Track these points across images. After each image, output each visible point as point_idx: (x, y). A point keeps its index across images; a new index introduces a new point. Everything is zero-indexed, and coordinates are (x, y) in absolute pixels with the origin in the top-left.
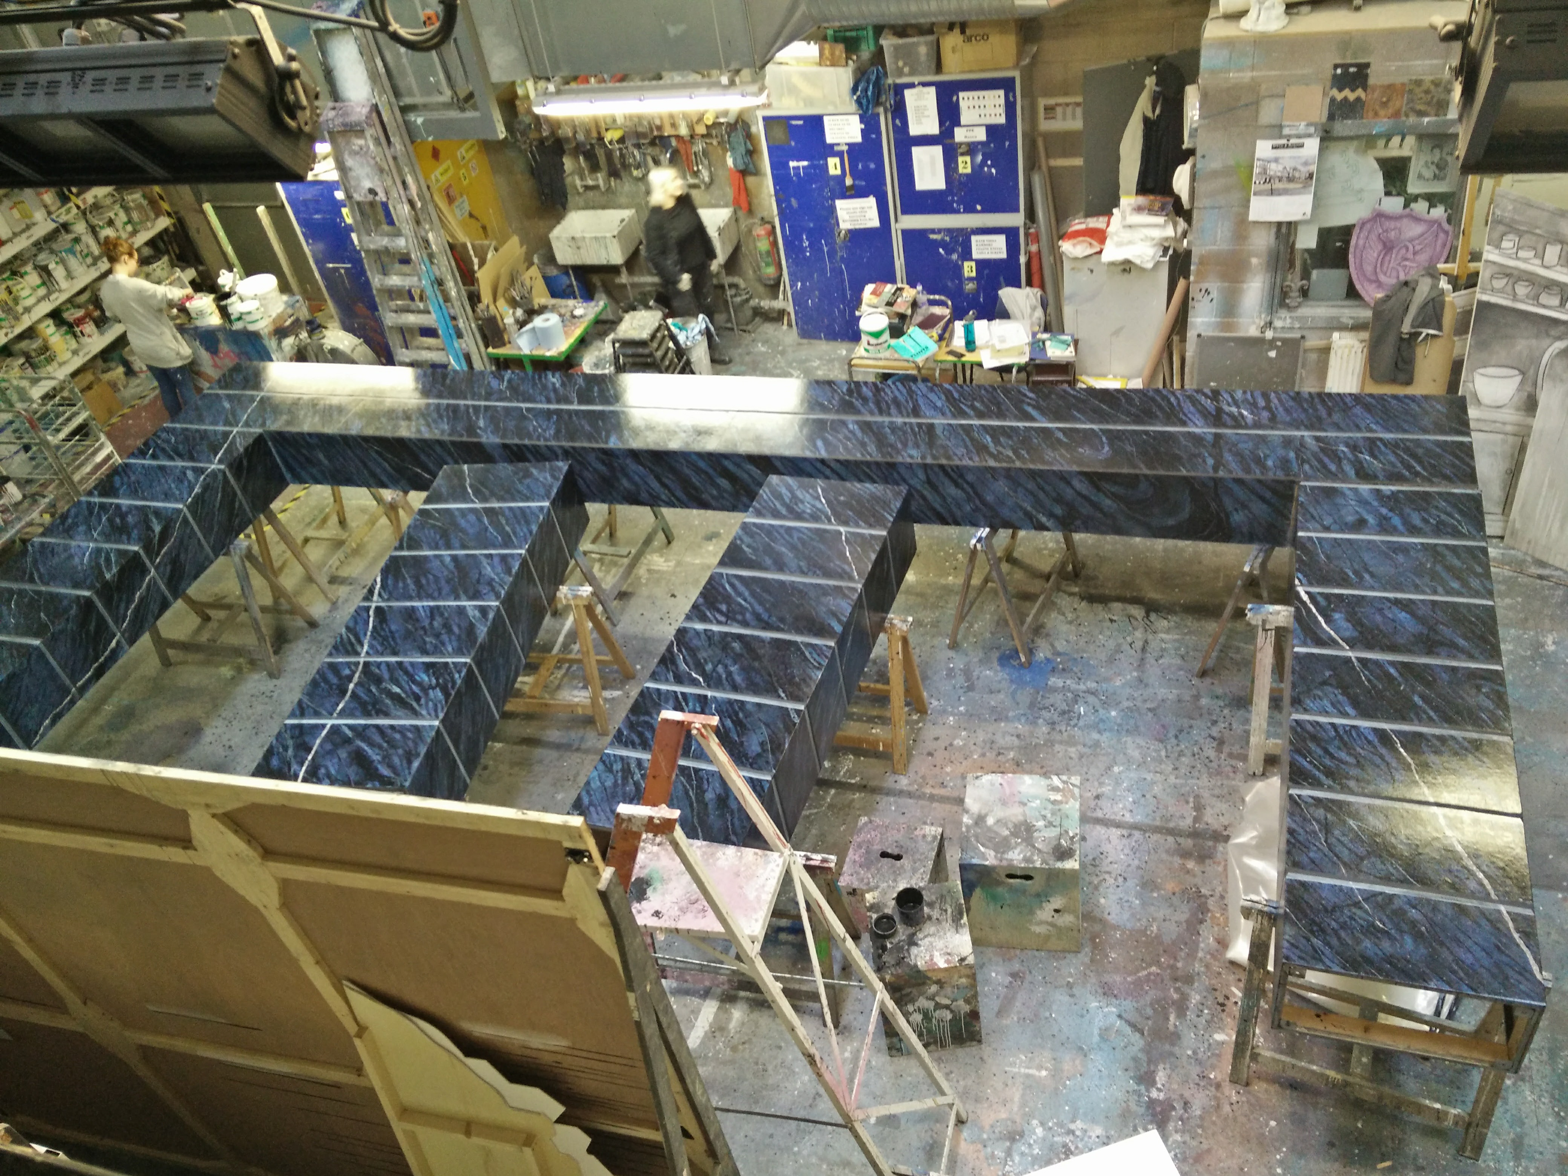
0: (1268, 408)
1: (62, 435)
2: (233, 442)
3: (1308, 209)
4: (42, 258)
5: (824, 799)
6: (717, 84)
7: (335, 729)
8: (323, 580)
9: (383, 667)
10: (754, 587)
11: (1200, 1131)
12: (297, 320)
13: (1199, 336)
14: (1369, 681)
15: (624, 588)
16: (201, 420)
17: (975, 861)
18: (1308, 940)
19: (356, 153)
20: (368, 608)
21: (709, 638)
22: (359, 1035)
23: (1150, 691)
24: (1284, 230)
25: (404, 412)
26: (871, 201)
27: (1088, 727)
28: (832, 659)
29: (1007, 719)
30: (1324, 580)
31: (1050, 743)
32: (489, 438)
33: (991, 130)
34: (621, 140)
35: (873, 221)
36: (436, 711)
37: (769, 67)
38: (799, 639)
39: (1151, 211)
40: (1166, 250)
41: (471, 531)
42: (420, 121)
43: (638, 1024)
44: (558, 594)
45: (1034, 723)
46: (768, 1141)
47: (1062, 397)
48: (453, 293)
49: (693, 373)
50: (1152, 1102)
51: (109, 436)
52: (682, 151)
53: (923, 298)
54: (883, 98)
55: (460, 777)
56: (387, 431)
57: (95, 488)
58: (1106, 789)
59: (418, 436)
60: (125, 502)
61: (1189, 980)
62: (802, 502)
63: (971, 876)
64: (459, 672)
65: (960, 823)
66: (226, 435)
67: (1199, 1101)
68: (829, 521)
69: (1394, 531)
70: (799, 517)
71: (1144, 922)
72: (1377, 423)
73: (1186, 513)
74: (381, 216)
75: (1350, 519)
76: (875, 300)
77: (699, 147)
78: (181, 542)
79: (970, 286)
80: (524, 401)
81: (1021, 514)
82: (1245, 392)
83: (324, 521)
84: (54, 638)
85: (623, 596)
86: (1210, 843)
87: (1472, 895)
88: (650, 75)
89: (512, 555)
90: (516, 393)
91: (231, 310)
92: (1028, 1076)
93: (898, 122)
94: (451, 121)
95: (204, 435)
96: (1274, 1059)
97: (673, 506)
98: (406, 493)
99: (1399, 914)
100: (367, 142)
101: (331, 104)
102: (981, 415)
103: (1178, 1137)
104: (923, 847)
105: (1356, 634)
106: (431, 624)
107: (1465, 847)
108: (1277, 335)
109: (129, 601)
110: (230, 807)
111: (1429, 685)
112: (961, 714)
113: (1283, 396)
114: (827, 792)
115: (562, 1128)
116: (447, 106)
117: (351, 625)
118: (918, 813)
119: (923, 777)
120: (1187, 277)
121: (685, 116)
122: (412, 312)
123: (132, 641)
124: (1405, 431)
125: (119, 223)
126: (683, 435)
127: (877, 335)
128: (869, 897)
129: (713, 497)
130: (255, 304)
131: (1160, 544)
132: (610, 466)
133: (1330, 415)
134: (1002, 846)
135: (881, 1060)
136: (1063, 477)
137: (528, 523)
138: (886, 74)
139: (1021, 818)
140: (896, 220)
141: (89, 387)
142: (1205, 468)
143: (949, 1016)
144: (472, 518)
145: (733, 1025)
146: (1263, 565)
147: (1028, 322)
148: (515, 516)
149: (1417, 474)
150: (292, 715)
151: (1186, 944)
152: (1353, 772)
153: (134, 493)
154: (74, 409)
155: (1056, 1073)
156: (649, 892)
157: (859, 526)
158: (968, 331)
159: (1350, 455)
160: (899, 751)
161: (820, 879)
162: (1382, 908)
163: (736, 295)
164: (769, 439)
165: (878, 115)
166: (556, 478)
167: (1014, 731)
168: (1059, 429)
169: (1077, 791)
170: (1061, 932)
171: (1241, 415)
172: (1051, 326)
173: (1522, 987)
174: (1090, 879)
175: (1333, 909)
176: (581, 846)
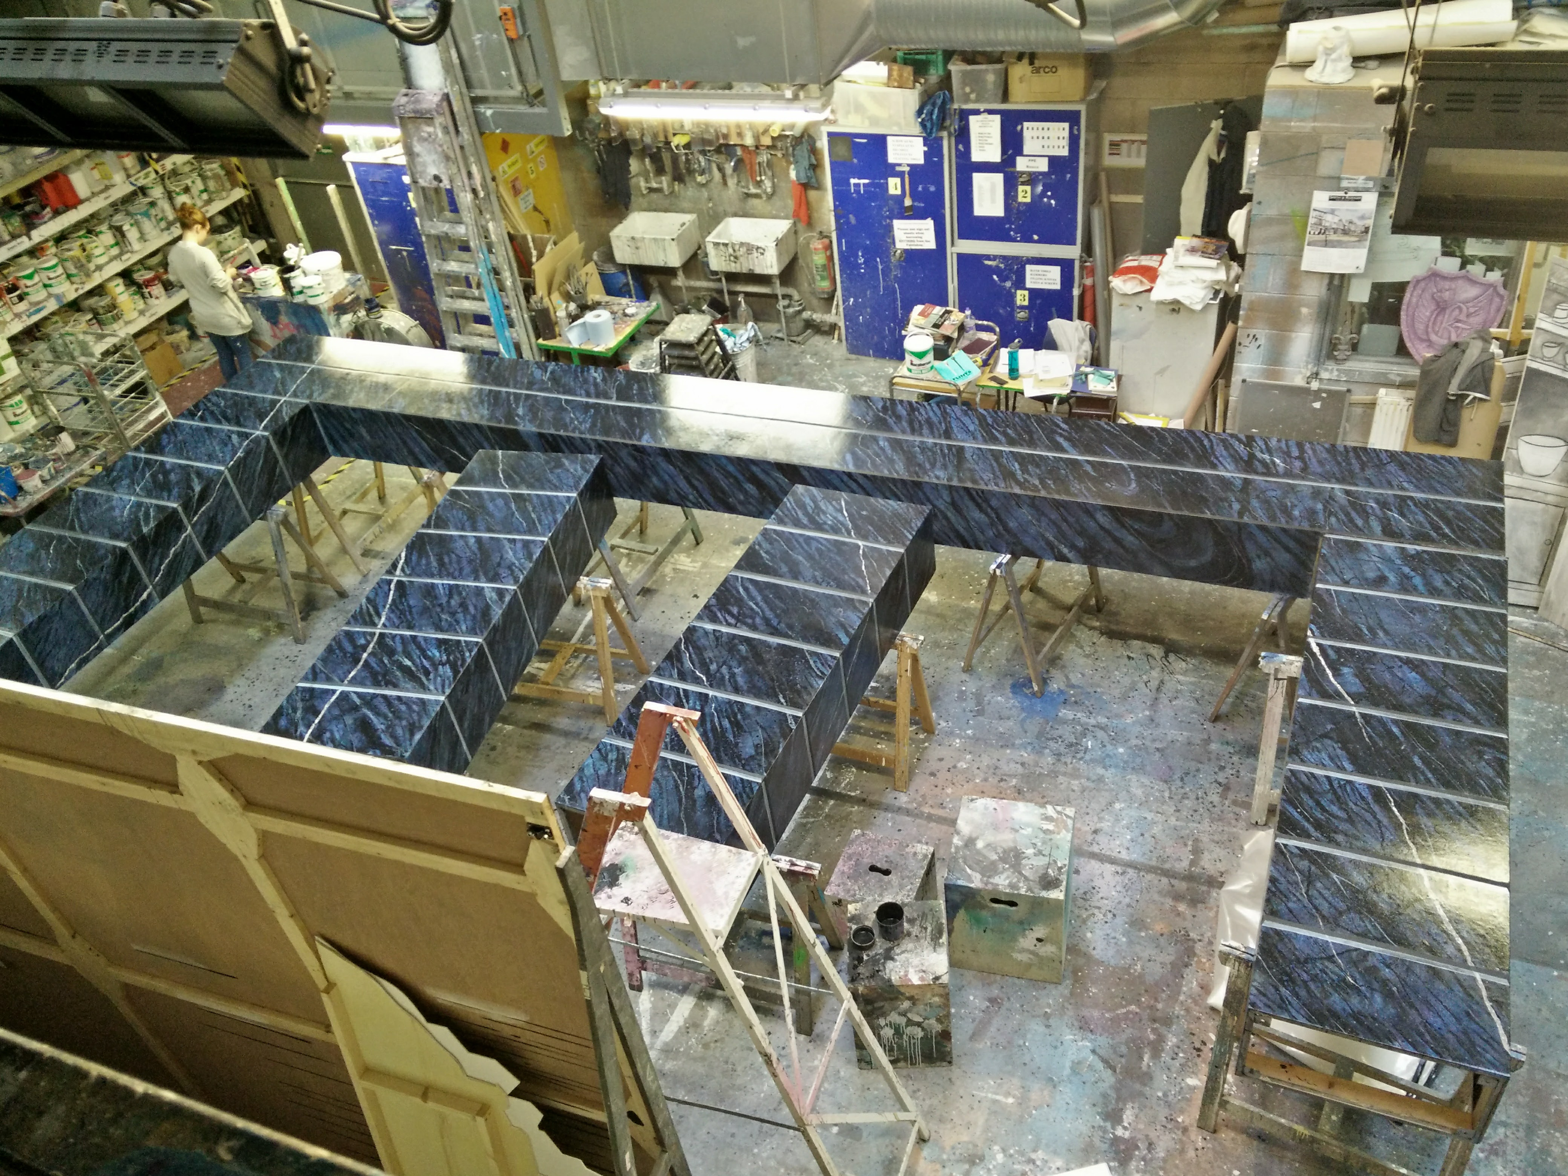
0: (1301, 458)
1: (118, 391)
2: (279, 411)
3: (1362, 263)
4: (118, 219)
5: (823, 808)
6: (781, 98)
7: (344, 696)
8: (357, 552)
9: (398, 639)
10: (767, 592)
11: (1161, 1173)
12: (357, 298)
13: (1244, 381)
14: (1370, 737)
15: (648, 585)
16: (251, 387)
17: (960, 882)
18: (1277, 989)
19: (426, 140)
20: (390, 582)
21: (717, 639)
22: (328, 991)
23: (1158, 732)
24: (1336, 282)
25: (447, 394)
26: (929, 223)
27: (1093, 761)
28: (836, 670)
29: (1013, 746)
30: (1336, 633)
31: (1054, 774)
32: (526, 427)
33: (1053, 161)
34: (687, 146)
35: (929, 242)
36: (443, 686)
37: (837, 83)
38: (805, 647)
39: (1204, 253)
40: (1217, 293)
41: (497, 515)
42: (489, 112)
43: (589, 1004)
44: (578, 584)
45: (1040, 753)
46: (729, 1140)
47: (1093, 430)
48: (508, 283)
49: (737, 379)
50: (1116, 1140)
51: (165, 396)
52: (747, 161)
53: (971, 322)
54: (948, 123)
55: (462, 753)
56: (428, 411)
57: (143, 443)
58: (1105, 825)
59: (458, 419)
60: (170, 460)
61: (1167, 1021)
62: (824, 513)
63: (957, 897)
64: (470, 651)
65: (950, 843)
66: (274, 403)
67: (1164, 1143)
68: (849, 534)
69: (1414, 590)
70: (819, 527)
71: (1128, 961)
72: (1410, 482)
73: (1207, 557)
74: (445, 203)
75: (1371, 575)
76: (922, 321)
77: (764, 157)
78: (219, 503)
79: (1022, 315)
80: (564, 393)
81: (1043, 543)
82: (1279, 441)
83: (364, 495)
84: (88, 585)
85: (646, 592)
86: (1204, 888)
87: (1449, 960)
88: (721, 84)
89: (533, 541)
90: (557, 383)
91: (293, 283)
92: (995, 1102)
93: (961, 147)
94: (520, 115)
95: (252, 401)
96: (1243, 1108)
97: (701, 508)
98: (442, 473)
99: (1372, 971)
100: (435, 130)
101: (404, 91)
102: (1011, 442)
104: (912, 864)
105: (1362, 690)
106: (448, 602)
107: (1447, 912)
108: (1323, 387)
109: (164, 557)
110: (217, 754)
111: (1431, 747)
112: (969, 737)
113: (1318, 448)
115: (515, 1101)
116: (516, 100)
117: (372, 596)
118: (915, 831)
119: (923, 797)
120: (1235, 322)
121: (752, 127)
122: (467, 298)
123: (163, 595)
124: (1438, 492)
125: (195, 191)
127: (921, 355)
128: (851, 908)
129: (741, 502)
130: (319, 279)
131: (1187, 586)
132: (641, 462)
133: (1363, 469)
134: (989, 870)
135: (849, 1071)
136: (1087, 509)
137: (554, 512)
138: (952, 99)
139: (1011, 845)
140: (953, 244)
141: (152, 348)
142: (1231, 513)
143: (920, 1034)
144: (500, 502)
145: (707, 1023)
146: (1282, 615)
147: (1074, 355)
148: (542, 504)
149: (1445, 536)
150: (305, 679)
151: (1168, 986)
152: (1344, 826)
153: (179, 453)
154: (132, 367)
155: (1022, 1101)
156: (622, 878)
157: (877, 542)
158: (1013, 359)
159: (1378, 512)
160: (901, 768)
161: (803, 885)
162: (1355, 964)
163: (789, 306)
164: (799, 449)
165: (941, 138)
166: (586, 471)
167: (1020, 760)
168: (1088, 462)
169: (1070, 822)
170: (1042, 961)
171: (1274, 463)
172: (1097, 360)
173: (1488, 1056)
174: (1076, 911)
175: (1306, 961)
176: (542, 823)
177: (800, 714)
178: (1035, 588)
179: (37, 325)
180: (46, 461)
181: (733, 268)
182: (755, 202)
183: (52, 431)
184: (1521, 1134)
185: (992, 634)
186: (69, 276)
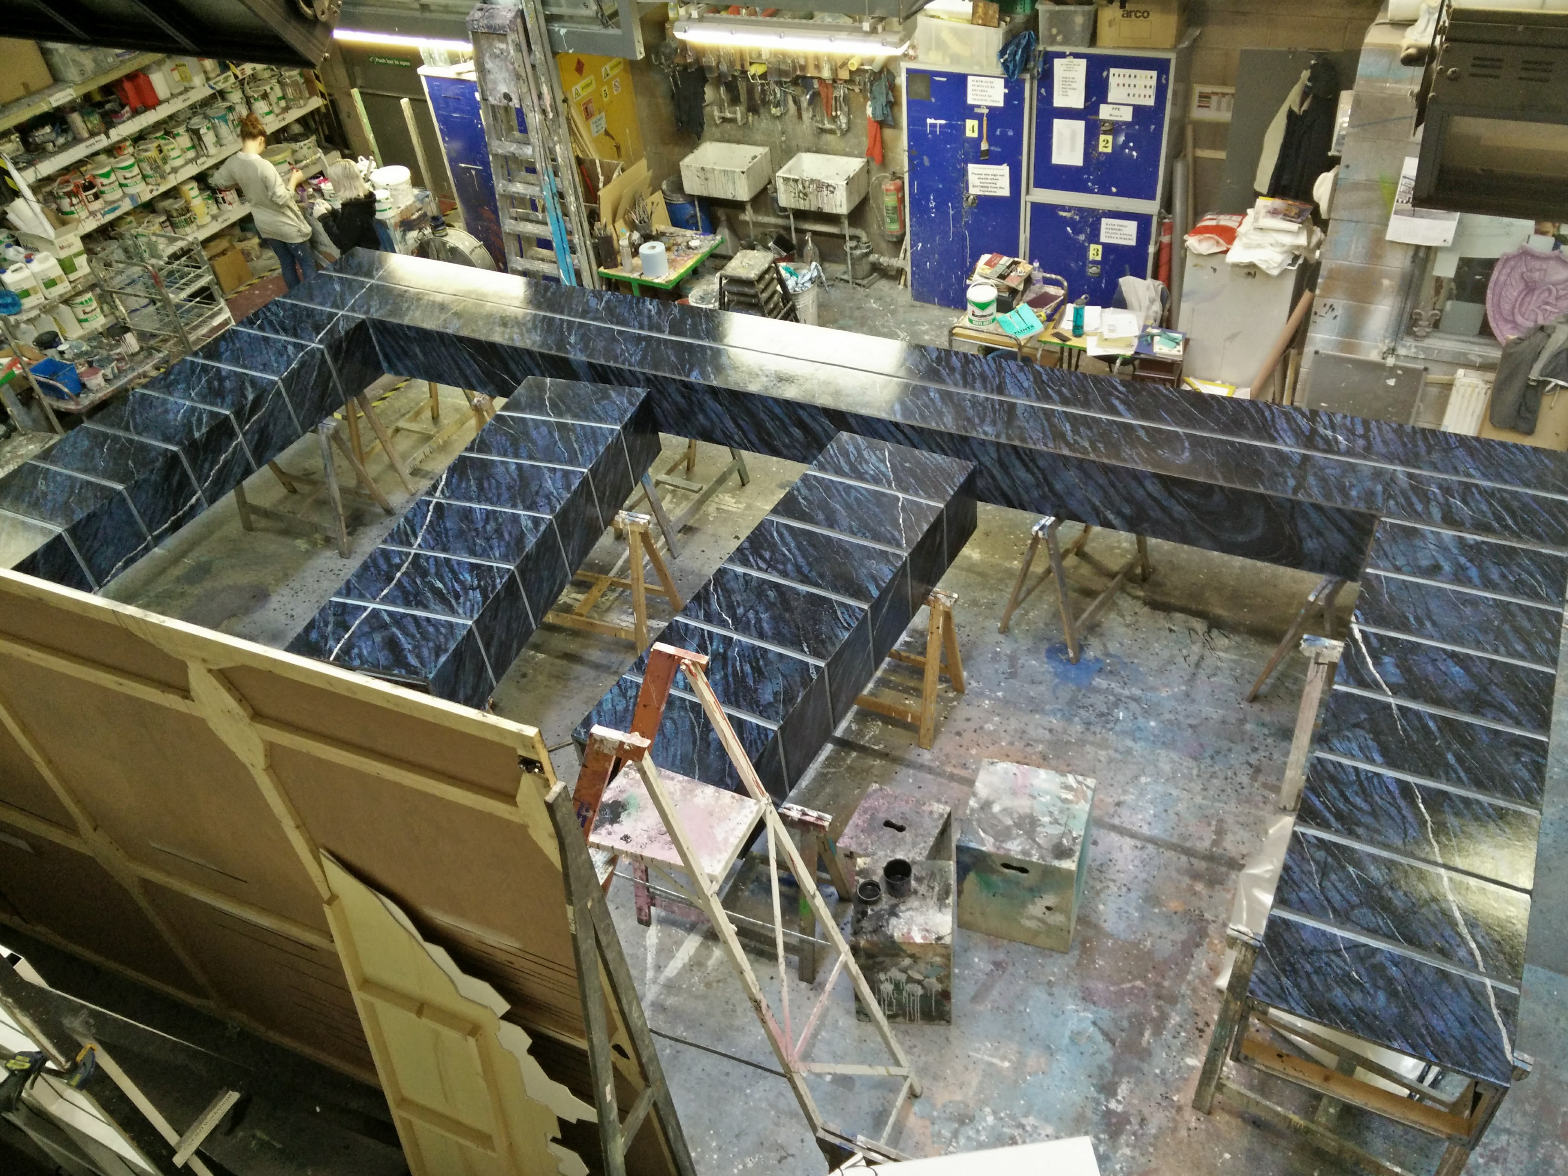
1: (184, 295)
2: (337, 324)
3: (1450, 236)
4: (196, 122)
5: (844, 760)
6: (859, 30)
7: (375, 613)
8: (405, 470)
9: (431, 561)
10: (801, 539)
11: (1151, 1150)
12: (425, 215)
13: (1316, 352)
14: (1404, 730)
15: (690, 523)
16: (311, 299)
17: (973, 845)
18: (1278, 979)
19: (497, 57)
20: (430, 502)
21: (747, 582)
22: (329, 902)
23: (1194, 708)
24: (1421, 254)
25: (502, 318)
26: (1005, 169)
27: (1124, 733)
28: (863, 622)
29: (1042, 712)
30: (1381, 621)
31: (1082, 743)
32: (577, 356)
33: (1138, 110)
34: (763, 76)
35: (1003, 189)
36: (472, 611)
37: (920, 18)
38: (834, 597)
39: (1287, 216)
40: (1296, 258)
41: (540, 443)
42: (563, 31)
43: (574, 938)
44: (617, 518)
45: (1069, 720)
46: (723, 1078)
47: (1152, 395)
48: (573, 208)
49: (797, 320)
50: (1109, 1112)
51: (229, 302)
52: (823, 95)
53: (1039, 275)
54: (1031, 65)
55: (487, 678)
56: (481, 335)
57: (201, 349)
58: (1129, 798)
59: (510, 343)
60: (225, 367)
61: (1172, 1000)
62: (867, 462)
63: (967, 859)
64: (501, 578)
65: (966, 804)
66: (331, 316)
67: (1157, 1120)
68: (890, 485)
69: (1469, 582)
70: (861, 477)
71: (1139, 936)
72: (1477, 468)
73: (1258, 531)
74: (515, 123)
75: (1425, 563)
76: (988, 271)
77: (840, 92)
78: (271, 414)
79: (1093, 270)
80: (617, 324)
81: (1089, 508)
82: (1345, 417)
83: (418, 414)
84: (138, 485)
85: (687, 530)
86: (1224, 869)
87: (1461, 963)
88: (802, 13)
89: (573, 472)
90: (612, 314)
92: (991, 1064)
93: (1043, 91)
94: (594, 35)
95: (310, 313)
96: (1239, 1093)
97: (747, 449)
98: (493, 397)
99: (1379, 969)
100: (507, 47)
101: (479, 5)
102: (1065, 402)
103: (1127, 1151)
104: (928, 823)
105: (1402, 681)
106: (484, 527)
107: (1464, 914)
108: (1400, 364)
109: (214, 462)
110: (225, 664)
111: (1467, 745)
112: (998, 699)
113: (1385, 427)
114: (848, 754)
115: (505, 1025)
116: (590, 20)
117: (410, 516)
118: (934, 790)
119: (947, 756)
120: (1312, 290)
121: (830, 60)
122: (531, 221)
123: (212, 500)
124: (1506, 482)
125: (273, 98)
126: (764, 379)
127: (983, 306)
128: (860, 862)
129: (785, 446)
130: (388, 193)
131: (1238, 561)
132: (688, 399)
133: (1429, 453)
134: (1002, 835)
135: (847, 1021)
136: (1137, 477)
137: (596, 443)
138: (1037, 40)
139: (1028, 811)
140: (1028, 193)
141: (223, 253)
142: (1285, 489)
143: (919, 991)
144: (544, 430)
145: (711, 963)
146: (1330, 598)
147: (1143, 314)
148: (585, 435)
149: (1507, 527)
150: (338, 594)
151: (1177, 964)
152: (1367, 819)
153: (235, 361)
154: (199, 271)
155: (1019, 1066)
156: (623, 816)
157: (918, 495)
158: (1078, 315)
159: (1440, 498)
160: (927, 724)
161: (812, 836)
162: (1362, 960)
163: (856, 248)
164: (848, 395)
165: (1024, 81)
166: (631, 403)
167: (1048, 726)
168: (1143, 427)
169: (1090, 793)
170: (1050, 930)
171: (1336, 440)
172: (1167, 322)
173: (1490, 1065)
174: (1091, 883)
175: (1312, 952)
176: (534, 757)
177: (822, 664)
178: (1081, 553)
179: (112, 224)
180: (109, 360)
181: (803, 205)
182: (829, 137)
183: (118, 330)
184: (1525, 1143)
185: (1032, 596)
186: (144, 177)
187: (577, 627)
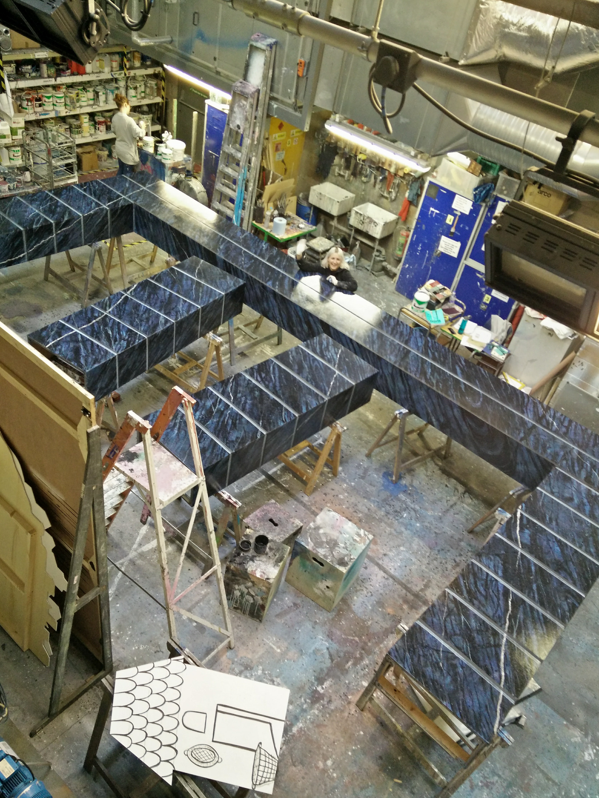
0: (567, 428)
1: (59, 163)
2: (119, 201)
4: (99, 88)
5: (267, 485)
7: (76, 334)
9: (112, 321)
10: (282, 374)
11: (328, 716)
12: (185, 168)
14: (519, 566)
15: (246, 352)
16: (113, 186)
17: (303, 543)
18: (405, 652)
19: (241, 107)
20: (123, 295)
21: (248, 384)
23: (440, 525)
25: (195, 226)
26: (458, 244)
27: (402, 523)
28: (293, 422)
29: (369, 499)
30: (533, 513)
31: (380, 520)
32: (220, 255)
34: (364, 161)
35: (455, 254)
36: (119, 349)
37: (443, 159)
38: (285, 405)
40: (574, 335)
41: (185, 287)
42: (275, 106)
44: (207, 335)
45: (380, 508)
47: (476, 371)
48: (250, 189)
50: (316, 691)
51: (79, 175)
52: (388, 179)
53: (453, 298)
54: (487, 200)
55: (115, 383)
57: (55, 190)
58: (391, 554)
59: (193, 238)
60: (61, 201)
61: (369, 652)
62: (329, 351)
63: (298, 549)
64: (139, 340)
65: (310, 525)
66: (119, 196)
67: (337, 704)
68: (335, 366)
69: (583, 512)
70: (323, 357)
71: (367, 618)
73: (497, 452)
74: (239, 140)
75: (567, 495)
76: (430, 288)
77: (397, 181)
78: (73, 230)
79: (483, 307)
80: (245, 248)
81: (425, 412)
82: (562, 415)
83: (144, 257)
85: (243, 354)
87: (494, 679)
89: (194, 306)
90: (245, 242)
91: (159, 149)
92: (271, 647)
93: (489, 214)
94: (287, 112)
95: (110, 191)
96: (380, 707)
98: (175, 260)
99: (454, 667)
100: (247, 104)
101: (241, 80)
102: (434, 359)
103: (316, 712)
104: (290, 527)
105: (529, 543)
106: (142, 315)
109: (38, 242)
111: (545, 583)
112: (351, 486)
113: (579, 427)
114: (270, 484)
115: (46, 533)
116: (289, 105)
117: (112, 298)
118: (303, 515)
119: (316, 502)
120: (576, 352)
121: (396, 164)
122: (230, 188)
123: (30, 259)
125: (139, 90)
126: (300, 297)
127: (420, 303)
128: (249, 531)
129: (298, 331)
130: (171, 152)
132: (262, 293)
133: (594, 446)
134: (318, 544)
136: (451, 404)
137: (210, 297)
138: (494, 189)
139: (335, 538)
140: (465, 259)
141: (89, 153)
142: (517, 437)
143: (252, 601)
144: (189, 282)
146: (519, 496)
147: (495, 335)
148: (207, 292)
150: (64, 319)
151: (378, 637)
152: (481, 598)
153: (67, 200)
154: (71, 156)
155: (284, 654)
156: (135, 460)
157: (345, 375)
158: (464, 323)
159: (589, 469)
160: (311, 484)
161: (229, 509)
162: (447, 659)
163: (378, 256)
164: (335, 318)
165: (481, 206)
166: (234, 285)
167: (368, 506)
168: (465, 384)
169: (368, 541)
170: (325, 598)
171: (553, 423)
172: (506, 343)
173: (484, 729)
174: (356, 585)
175: (426, 647)
176: (88, 409)
177: (265, 433)
178: (420, 435)
179: (44, 120)
180: (14, 180)
181: (360, 227)
182: (384, 200)
183: (25, 169)
184: (505, 784)
185: (387, 445)
186: (66, 105)
187: (172, 379)
